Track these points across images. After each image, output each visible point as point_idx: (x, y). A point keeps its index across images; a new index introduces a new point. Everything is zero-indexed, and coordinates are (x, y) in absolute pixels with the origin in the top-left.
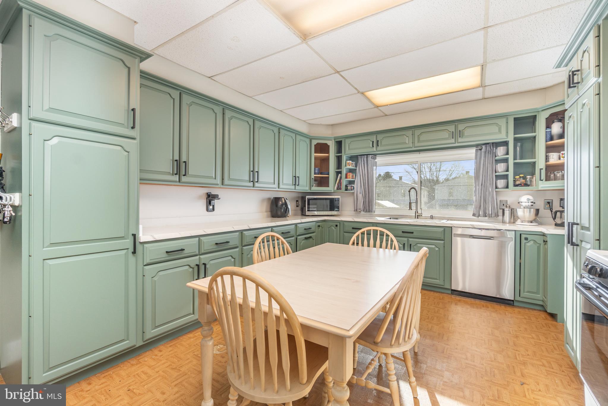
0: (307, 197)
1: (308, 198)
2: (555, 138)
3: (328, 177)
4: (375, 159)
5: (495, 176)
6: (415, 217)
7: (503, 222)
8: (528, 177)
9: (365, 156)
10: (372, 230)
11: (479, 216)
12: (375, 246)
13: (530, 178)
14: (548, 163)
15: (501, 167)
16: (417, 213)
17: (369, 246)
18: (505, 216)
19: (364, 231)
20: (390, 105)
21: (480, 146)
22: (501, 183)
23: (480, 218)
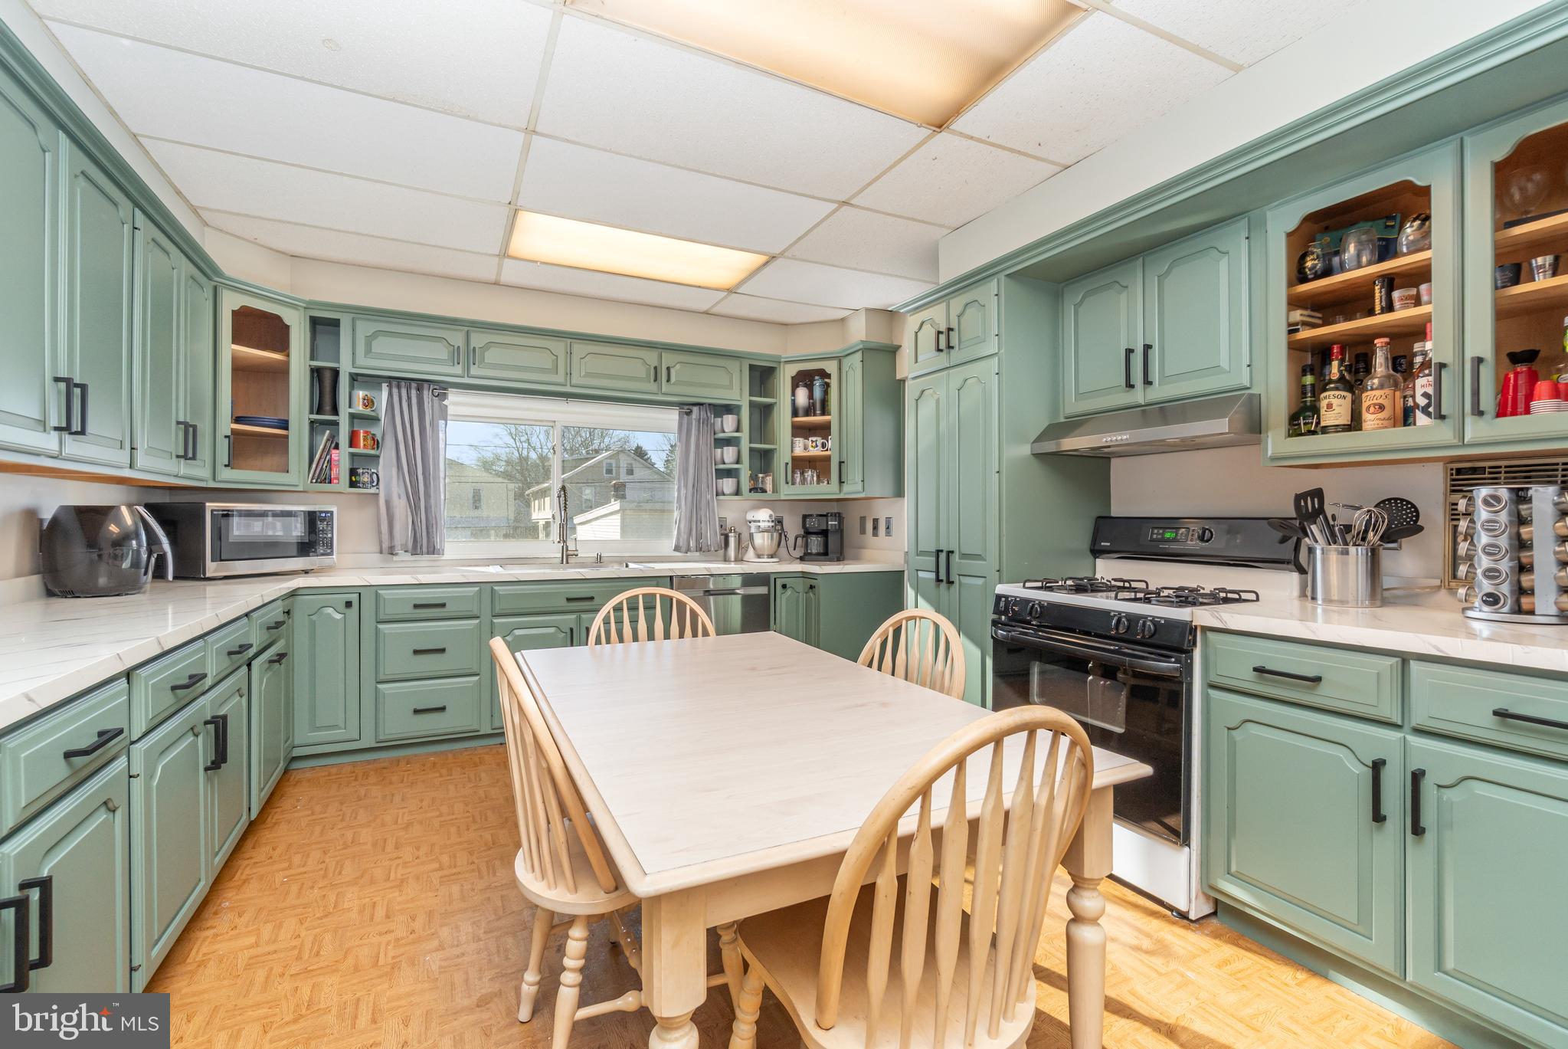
0: (210, 506)
1: (212, 511)
2: (801, 412)
3: (286, 437)
4: (444, 396)
5: (716, 470)
6: (562, 560)
7: (726, 560)
8: (761, 475)
9: (414, 385)
10: (641, 597)
11: (688, 550)
12: (651, 636)
13: (762, 478)
14: (793, 455)
15: (729, 453)
16: (567, 550)
17: (635, 639)
18: (729, 549)
19: (621, 603)
20: (542, 263)
21: (687, 407)
22: (728, 485)
23: (689, 554)
